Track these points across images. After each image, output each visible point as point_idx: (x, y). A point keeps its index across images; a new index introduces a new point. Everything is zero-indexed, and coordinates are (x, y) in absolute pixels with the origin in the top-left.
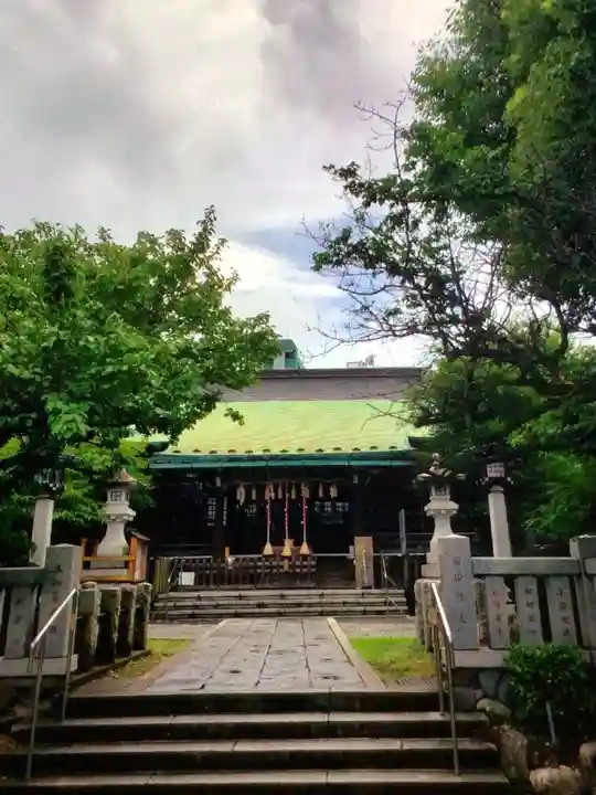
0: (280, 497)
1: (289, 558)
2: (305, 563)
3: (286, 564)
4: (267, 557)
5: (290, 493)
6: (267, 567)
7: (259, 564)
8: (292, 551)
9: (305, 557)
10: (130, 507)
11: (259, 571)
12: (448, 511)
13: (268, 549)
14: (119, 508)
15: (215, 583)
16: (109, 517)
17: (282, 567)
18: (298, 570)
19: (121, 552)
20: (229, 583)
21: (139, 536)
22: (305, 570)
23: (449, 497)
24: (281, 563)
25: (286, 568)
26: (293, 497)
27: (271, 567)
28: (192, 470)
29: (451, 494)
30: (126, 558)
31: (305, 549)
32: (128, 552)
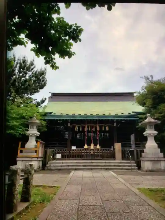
0: (90, 129)
1: (93, 150)
2: (98, 151)
3: (92, 152)
4: (86, 149)
5: (93, 128)
6: (85, 153)
7: (83, 151)
8: (94, 147)
9: (98, 149)
10: (37, 131)
11: (83, 154)
12: (154, 134)
13: (86, 147)
14: (33, 132)
15: (68, 157)
16: (30, 134)
17: (91, 153)
18: (96, 154)
19: (34, 147)
20: (73, 157)
21: (40, 141)
22: (98, 154)
23: (154, 129)
24: (90, 151)
25: (92, 153)
26: (94, 130)
27: (87, 153)
28: (60, 120)
29: (155, 128)
30: (36, 149)
31: (98, 147)
32: (36, 147)
